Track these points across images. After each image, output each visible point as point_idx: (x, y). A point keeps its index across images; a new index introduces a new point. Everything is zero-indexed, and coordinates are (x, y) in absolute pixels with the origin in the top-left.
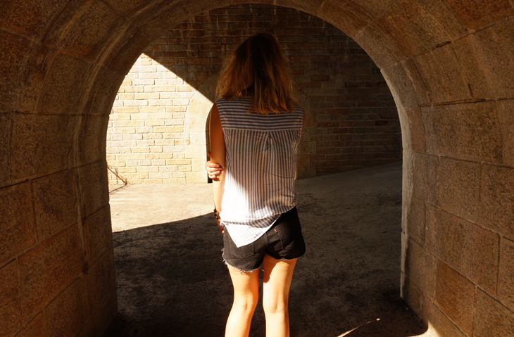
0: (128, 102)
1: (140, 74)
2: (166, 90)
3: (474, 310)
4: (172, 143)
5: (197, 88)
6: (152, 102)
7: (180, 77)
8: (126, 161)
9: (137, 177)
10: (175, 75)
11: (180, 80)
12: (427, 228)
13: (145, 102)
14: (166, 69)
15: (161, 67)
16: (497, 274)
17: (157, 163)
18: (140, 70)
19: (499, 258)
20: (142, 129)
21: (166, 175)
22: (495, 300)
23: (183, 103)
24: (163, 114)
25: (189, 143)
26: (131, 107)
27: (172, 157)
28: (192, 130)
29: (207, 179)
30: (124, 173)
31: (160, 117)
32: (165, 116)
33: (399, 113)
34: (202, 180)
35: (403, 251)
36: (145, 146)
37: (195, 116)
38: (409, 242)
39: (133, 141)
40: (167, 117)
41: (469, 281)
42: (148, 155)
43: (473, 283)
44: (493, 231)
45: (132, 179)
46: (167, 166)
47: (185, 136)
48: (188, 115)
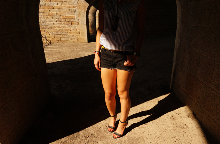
0: (47, 3)
3: (200, 92)
4: (70, 24)
6: (59, 3)
8: (50, 32)
9: (55, 40)
12: (184, 59)
13: (56, 3)
16: (212, 77)
17: (64, 33)
19: (213, 70)
20: (56, 17)
21: (68, 39)
22: (209, 87)
23: (75, 4)
24: (65, 9)
25: (78, 24)
26: (50, 6)
27: (71, 30)
28: (79, 17)
29: (87, 41)
30: (49, 38)
31: (64, 11)
32: (66, 10)
33: (177, 6)
34: (85, 41)
35: (173, 69)
36: (58, 25)
37: (80, 10)
38: (176, 66)
39: (52, 23)
40: (67, 11)
41: (199, 80)
42: (60, 30)
43: (201, 81)
44: (213, 59)
45: (53, 41)
46: (69, 35)
47: (76, 20)
48: (77, 10)
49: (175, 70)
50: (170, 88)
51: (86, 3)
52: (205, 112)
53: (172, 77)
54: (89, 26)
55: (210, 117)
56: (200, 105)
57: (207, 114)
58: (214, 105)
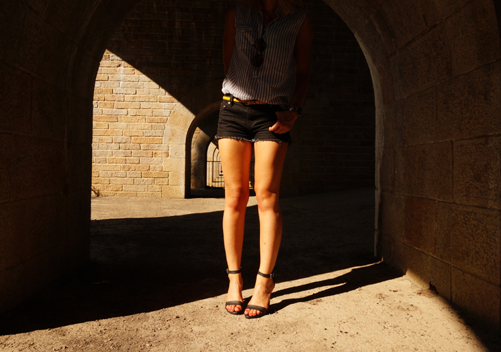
0: (107, 110)
1: (121, 82)
2: (147, 100)
3: (436, 225)
4: (150, 155)
5: (179, 100)
6: (132, 112)
7: (163, 87)
8: (100, 172)
9: (110, 189)
10: (157, 86)
11: (163, 90)
12: (396, 172)
13: (124, 111)
14: (149, 79)
15: (144, 77)
16: (452, 178)
17: (133, 175)
18: (122, 79)
19: (453, 162)
20: (119, 139)
21: (141, 188)
22: (451, 203)
23: (164, 114)
24: (143, 124)
25: (168, 156)
26: (110, 116)
27: (149, 169)
28: (171, 142)
29: (184, 194)
30: (96, 183)
31: (139, 127)
32: (144, 126)
33: (372, 74)
34: (179, 196)
35: (377, 207)
36: (121, 157)
37: (175, 128)
38: (382, 196)
39: (109, 150)
40: (146, 127)
41: (431, 200)
42: (124, 167)
43: (434, 200)
44: (447, 140)
45: (105, 191)
46: (143, 178)
47: (164, 148)
48: (168, 127)
49: (381, 206)
50: (375, 255)
51: (190, 113)
52: (453, 267)
53: (376, 227)
54: (192, 172)
55: (466, 272)
56: (441, 257)
57: (458, 269)
58: (468, 238)
